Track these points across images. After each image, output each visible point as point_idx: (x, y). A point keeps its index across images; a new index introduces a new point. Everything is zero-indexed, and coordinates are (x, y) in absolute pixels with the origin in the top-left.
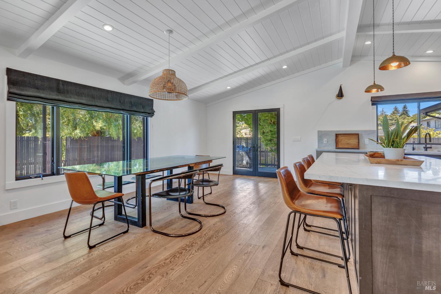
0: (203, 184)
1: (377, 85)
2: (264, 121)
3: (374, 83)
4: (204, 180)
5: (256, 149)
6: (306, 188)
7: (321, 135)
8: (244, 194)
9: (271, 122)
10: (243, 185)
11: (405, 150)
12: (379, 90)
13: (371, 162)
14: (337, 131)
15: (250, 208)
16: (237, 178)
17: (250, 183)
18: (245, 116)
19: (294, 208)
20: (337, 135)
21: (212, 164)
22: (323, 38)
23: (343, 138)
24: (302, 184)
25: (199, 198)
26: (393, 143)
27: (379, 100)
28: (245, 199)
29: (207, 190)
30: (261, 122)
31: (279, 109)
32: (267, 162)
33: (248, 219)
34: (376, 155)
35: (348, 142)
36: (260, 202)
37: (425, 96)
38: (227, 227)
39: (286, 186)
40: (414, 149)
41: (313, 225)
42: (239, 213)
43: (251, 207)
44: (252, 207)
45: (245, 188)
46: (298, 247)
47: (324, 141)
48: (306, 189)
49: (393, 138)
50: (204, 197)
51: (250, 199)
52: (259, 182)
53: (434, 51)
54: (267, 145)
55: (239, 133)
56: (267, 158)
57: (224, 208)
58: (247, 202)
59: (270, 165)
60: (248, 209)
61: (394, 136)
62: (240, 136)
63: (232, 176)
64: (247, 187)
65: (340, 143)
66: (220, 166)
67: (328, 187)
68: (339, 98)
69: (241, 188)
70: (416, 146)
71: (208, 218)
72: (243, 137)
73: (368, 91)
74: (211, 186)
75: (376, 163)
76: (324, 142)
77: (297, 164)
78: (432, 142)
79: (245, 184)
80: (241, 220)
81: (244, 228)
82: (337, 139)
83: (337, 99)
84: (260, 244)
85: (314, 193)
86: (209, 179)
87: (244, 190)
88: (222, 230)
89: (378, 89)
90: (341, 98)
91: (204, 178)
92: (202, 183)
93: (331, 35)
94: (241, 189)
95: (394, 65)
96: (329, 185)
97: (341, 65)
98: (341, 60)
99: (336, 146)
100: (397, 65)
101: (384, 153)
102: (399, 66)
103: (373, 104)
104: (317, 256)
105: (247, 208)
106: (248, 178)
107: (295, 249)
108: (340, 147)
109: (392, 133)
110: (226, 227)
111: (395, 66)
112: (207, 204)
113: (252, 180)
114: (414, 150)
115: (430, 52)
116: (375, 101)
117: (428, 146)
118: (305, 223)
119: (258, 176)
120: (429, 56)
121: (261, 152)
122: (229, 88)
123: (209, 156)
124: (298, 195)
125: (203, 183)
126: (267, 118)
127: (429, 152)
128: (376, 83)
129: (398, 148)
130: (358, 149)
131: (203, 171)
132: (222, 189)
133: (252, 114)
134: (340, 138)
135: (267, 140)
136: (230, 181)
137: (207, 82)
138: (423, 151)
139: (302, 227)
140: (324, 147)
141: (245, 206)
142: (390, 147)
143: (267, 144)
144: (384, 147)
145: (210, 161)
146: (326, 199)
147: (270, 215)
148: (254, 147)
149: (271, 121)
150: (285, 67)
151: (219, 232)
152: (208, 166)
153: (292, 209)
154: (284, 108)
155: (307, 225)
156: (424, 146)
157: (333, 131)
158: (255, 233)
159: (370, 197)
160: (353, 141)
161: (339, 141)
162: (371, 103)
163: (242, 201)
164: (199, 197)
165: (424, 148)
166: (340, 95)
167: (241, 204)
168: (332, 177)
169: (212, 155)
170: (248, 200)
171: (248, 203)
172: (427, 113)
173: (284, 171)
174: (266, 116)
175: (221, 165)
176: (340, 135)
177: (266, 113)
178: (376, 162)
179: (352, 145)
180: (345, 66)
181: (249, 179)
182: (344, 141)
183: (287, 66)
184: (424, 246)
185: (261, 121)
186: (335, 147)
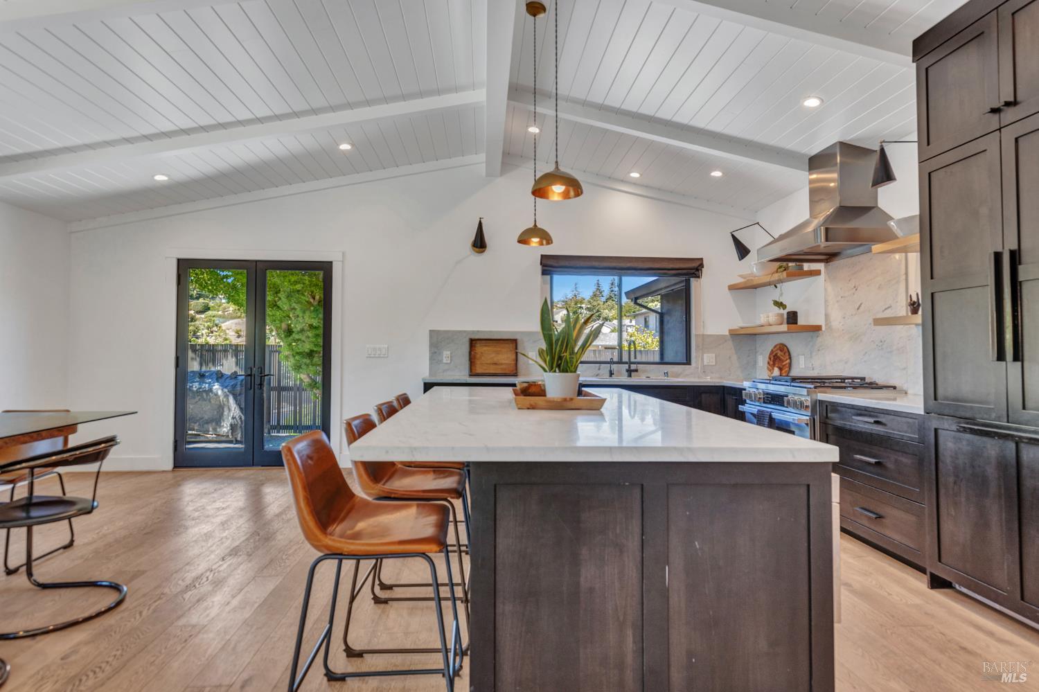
0: (29, 518)
1: (540, 229)
2: (289, 297)
3: (535, 225)
4: (34, 500)
5: (257, 381)
6: (374, 486)
7: (438, 340)
8: (205, 528)
9: (312, 300)
10: (204, 500)
11: (579, 376)
12: (544, 242)
13: (519, 406)
14: (473, 332)
15: (219, 572)
16: (185, 479)
17: (231, 490)
18: (227, 277)
19: (327, 547)
20: (473, 343)
21: (74, 440)
22: (439, 92)
23: (485, 348)
24: (365, 477)
25: (10, 572)
26: (560, 362)
27: (556, 265)
28: (203, 544)
29: (48, 536)
30: (280, 299)
31: (331, 262)
32: (300, 420)
33: (206, 609)
34: (533, 390)
35: (495, 359)
36: (254, 548)
37: (629, 265)
38: (119, 653)
39: (304, 488)
40: (611, 374)
41: (398, 583)
42: (176, 596)
43: (221, 569)
44: (225, 566)
45: (210, 509)
46: (351, 653)
47: (444, 356)
48: (373, 489)
49: (560, 351)
50: (34, 564)
51: (224, 540)
52: (263, 484)
53: (641, 175)
54: (298, 368)
55: (215, 329)
56: (301, 408)
57: (116, 587)
58: (212, 552)
59: (308, 428)
60: (210, 577)
61: (562, 344)
62: (220, 341)
63: (170, 476)
64: (218, 504)
65: (478, 362)
66: (103, 445)
67: (431, 476)
68: (477, 249)
69: (196, 510)
70: (614, 367)
71: (39, 638)
72: (228, 342)
73: (523, 240)
74: (69, 518)
75: (528, 409)
76: (445, 361)
77: (356, 422)
78: (638, 359)
79: (213, 495)
80: (179, 618)
81: (186, 641)
82: (473, 353)
83: (473, 252)
84: (235, 678)
85: (393, 496)
86: (64, 494)
87: (208, 516)
88: (97, 670)
89: (542, 239)
90: (481, 249)
91: (36, 493)
92: (24, 515)
93: (456, 89)
94: (196, 514)
95: (558, 189)
96: (434, 471)
97: (482, 169)
98: (482, 157)
99: (471, 370)
100: (563, 192)
101: (544, 385)
102: (566, 195)
103: (544, 273)
104: (395, 665)
105: (208, 574)
106: (228, 474)
107: (339, 663)
108: (479, 370)
109: (557, 340)
110: (114, 653)
111: (559, 194)
112: (44, 586)
113: (239, 479)
114: (611, 376)
115: (635, 175)
116: (550, 265)
117: (633, 367)
118: (377, 582)
119: (263, 466)
120: (634, 183)
121: (281, 389)
122: (160, 178)
123: (68, 411)
124: (348, 506)
125: (28, 512)
126: (298, 287)
127: (636, 380)
128: (539, 225)
129: (567, 372)
130: (515, 375)
131: (32, 468)
132: (122, 523)
133: (245, 271)
134: (480, 349)
135: (297, 353)
136: (158, 492)
137: (68, 144)
138: (625, 380)
139: (365, 596)
140: (444, 371)
141: (200, 568)
142: (555, 371)
143: (300, 367)
144: (545, 371)
145: (71, 428)
146: (418, 506)
147: (281, 579)
148: (250, 375)
149: (314, 298)
150: (345, 147)
151: (81, 680)
152: (60, 447)
153: (320, 550)
154: (342, 261)
155: (384, 587)
156: (626, 366)
157: (465, 331)
158: (223, 648)
159: (493, 488)
160: (505, 358)
161: (478, 356)
162: (539, 268)
163: (195, 551)
164: (12, 565)
165: (627, 371)
166: (480, 243)
167: (188, 564)
168: (415, 449)
169: (78, 405)
170: (214, 548)
171: (213, 556)
172: (636, 299)
173: (309, 445)
174: (296, 283)
175: (111, 441)
176: (478, 342)
177: (297, 272)
178: (529, 407)
179: (504, 366)
180: (490, 175)
181: (228, 478)
182: (487, 355)
183: (353, 145)
184: (582, 579)
185: (279, 295)
186: (467, 372)
